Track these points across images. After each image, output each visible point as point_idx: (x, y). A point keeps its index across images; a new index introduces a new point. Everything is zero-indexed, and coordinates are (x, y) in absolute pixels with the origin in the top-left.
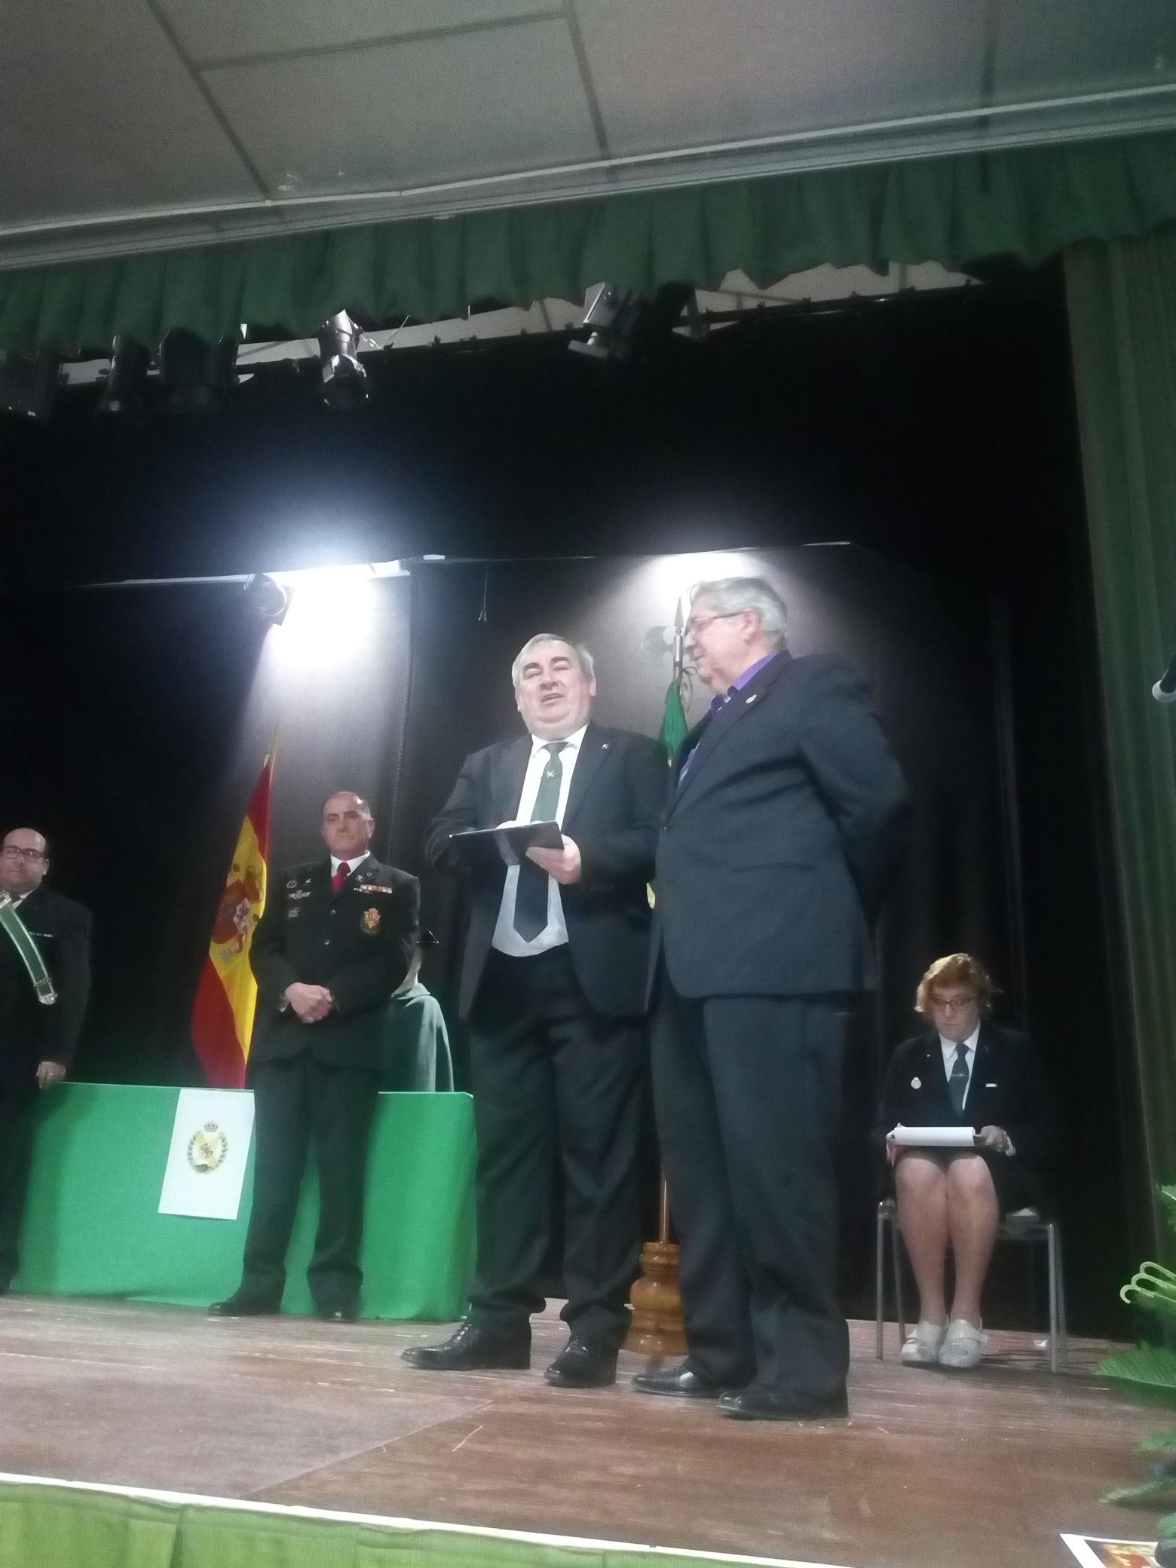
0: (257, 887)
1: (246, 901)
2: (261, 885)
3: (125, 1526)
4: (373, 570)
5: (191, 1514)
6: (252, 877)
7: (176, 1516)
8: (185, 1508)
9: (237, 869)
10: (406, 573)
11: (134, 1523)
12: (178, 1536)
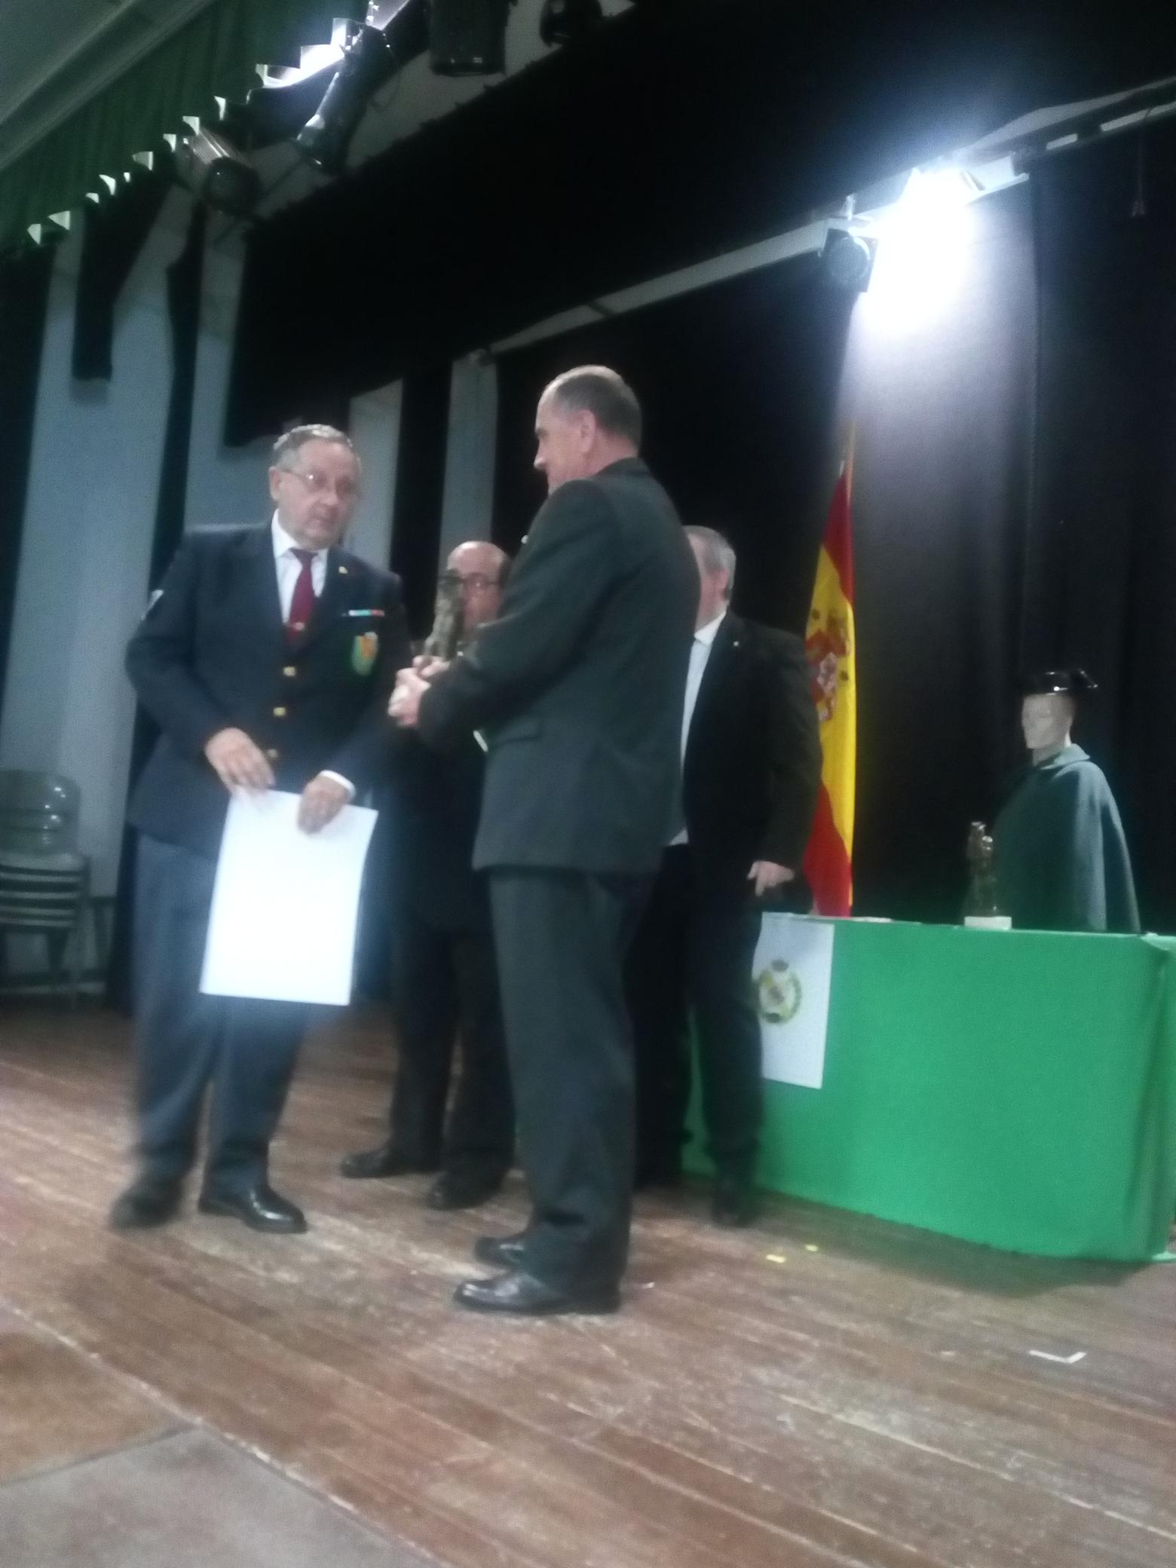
0: (842, 635)
1: (831, 655)
2: (846, 633)
6: (835, 623)
9: (817, 616)
10: (1024, 177)
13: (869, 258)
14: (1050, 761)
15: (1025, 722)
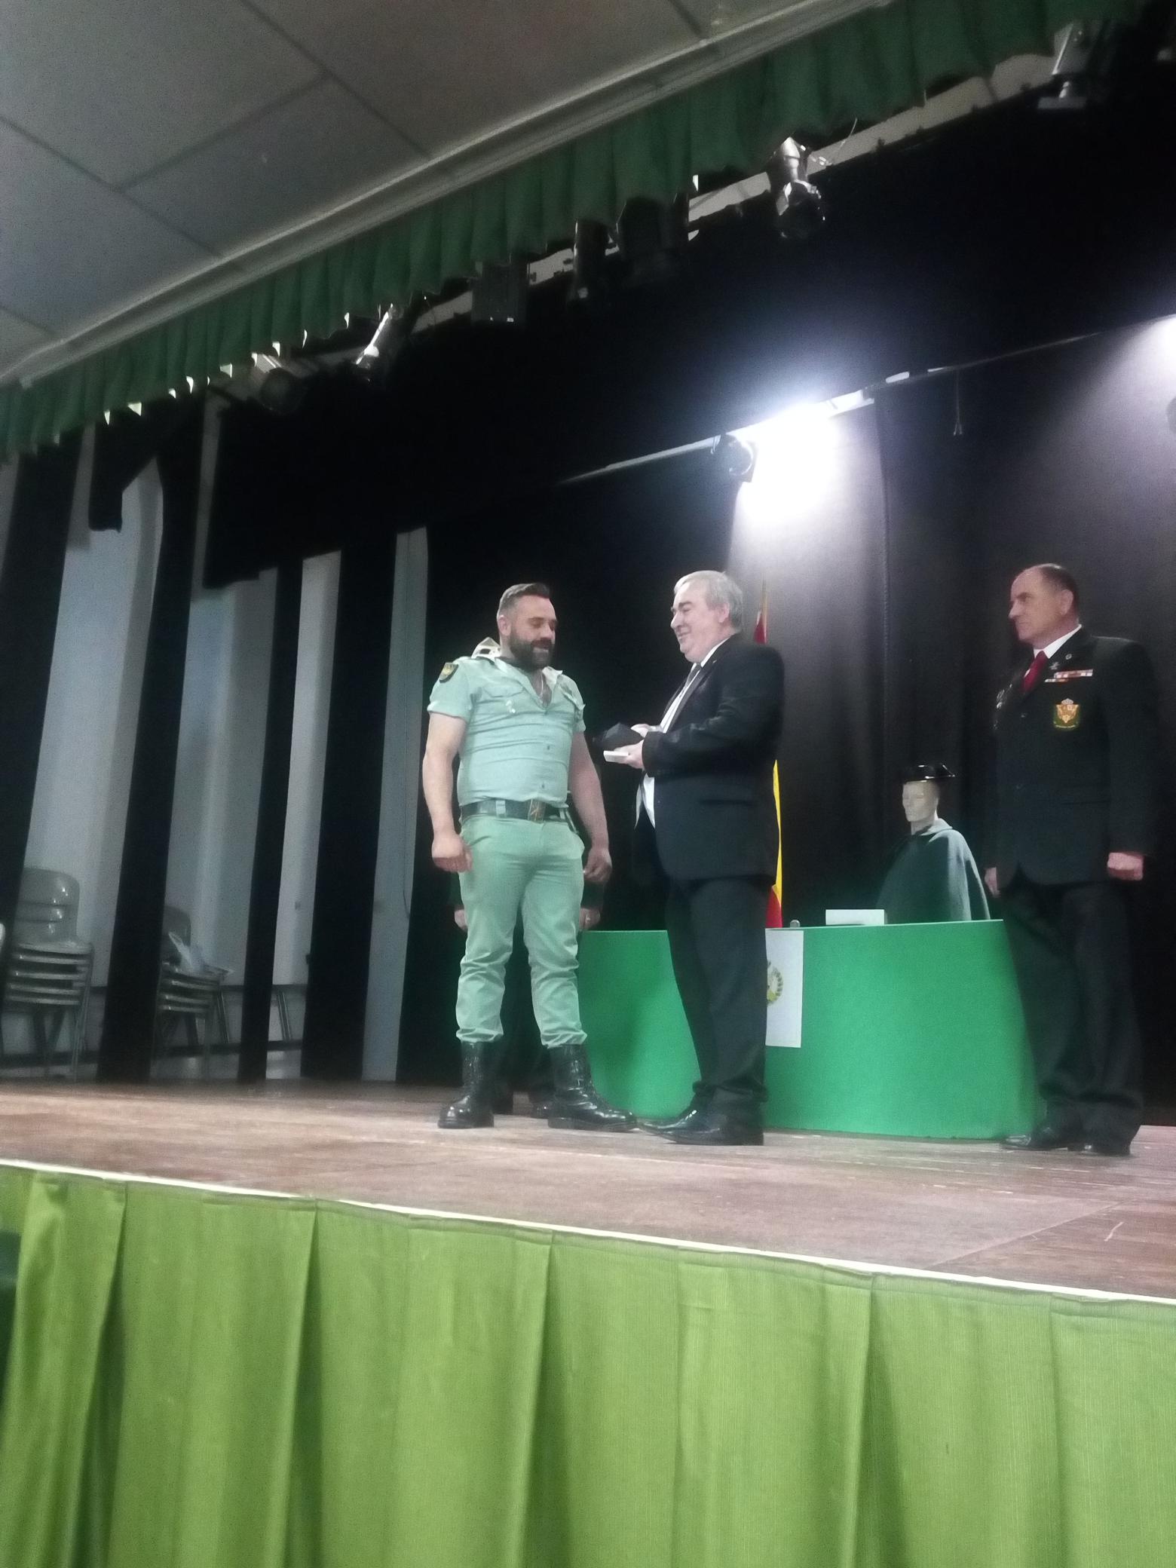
3: (823, 1292)
4: (835, 407)
5: (882, 1281)
7: (870, 1282)
8: (876, 1275)
10: (871, 401)
11: (830, 1287)
12: (873, 1299)
13: (752, 457)
14: (925, 830)
15: (905, 803)
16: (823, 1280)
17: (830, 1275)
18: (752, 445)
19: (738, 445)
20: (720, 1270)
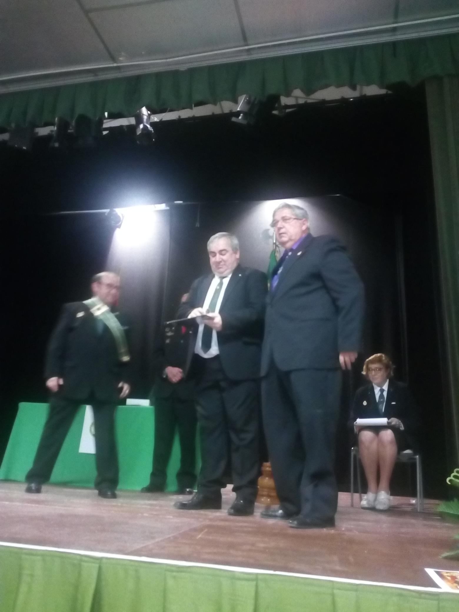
3: (80, 566)
4: (155, 207)
5: (104, 561)
7: (98, 561)
8: (101, 559)
10: (168, 208)
11: (83, 563)
12: (100, 569)
13: (121, 220)
16: (81, 560)
17: (84, 558)
18: (122, 215)
19: (117, 214)
20: (39, 558)
